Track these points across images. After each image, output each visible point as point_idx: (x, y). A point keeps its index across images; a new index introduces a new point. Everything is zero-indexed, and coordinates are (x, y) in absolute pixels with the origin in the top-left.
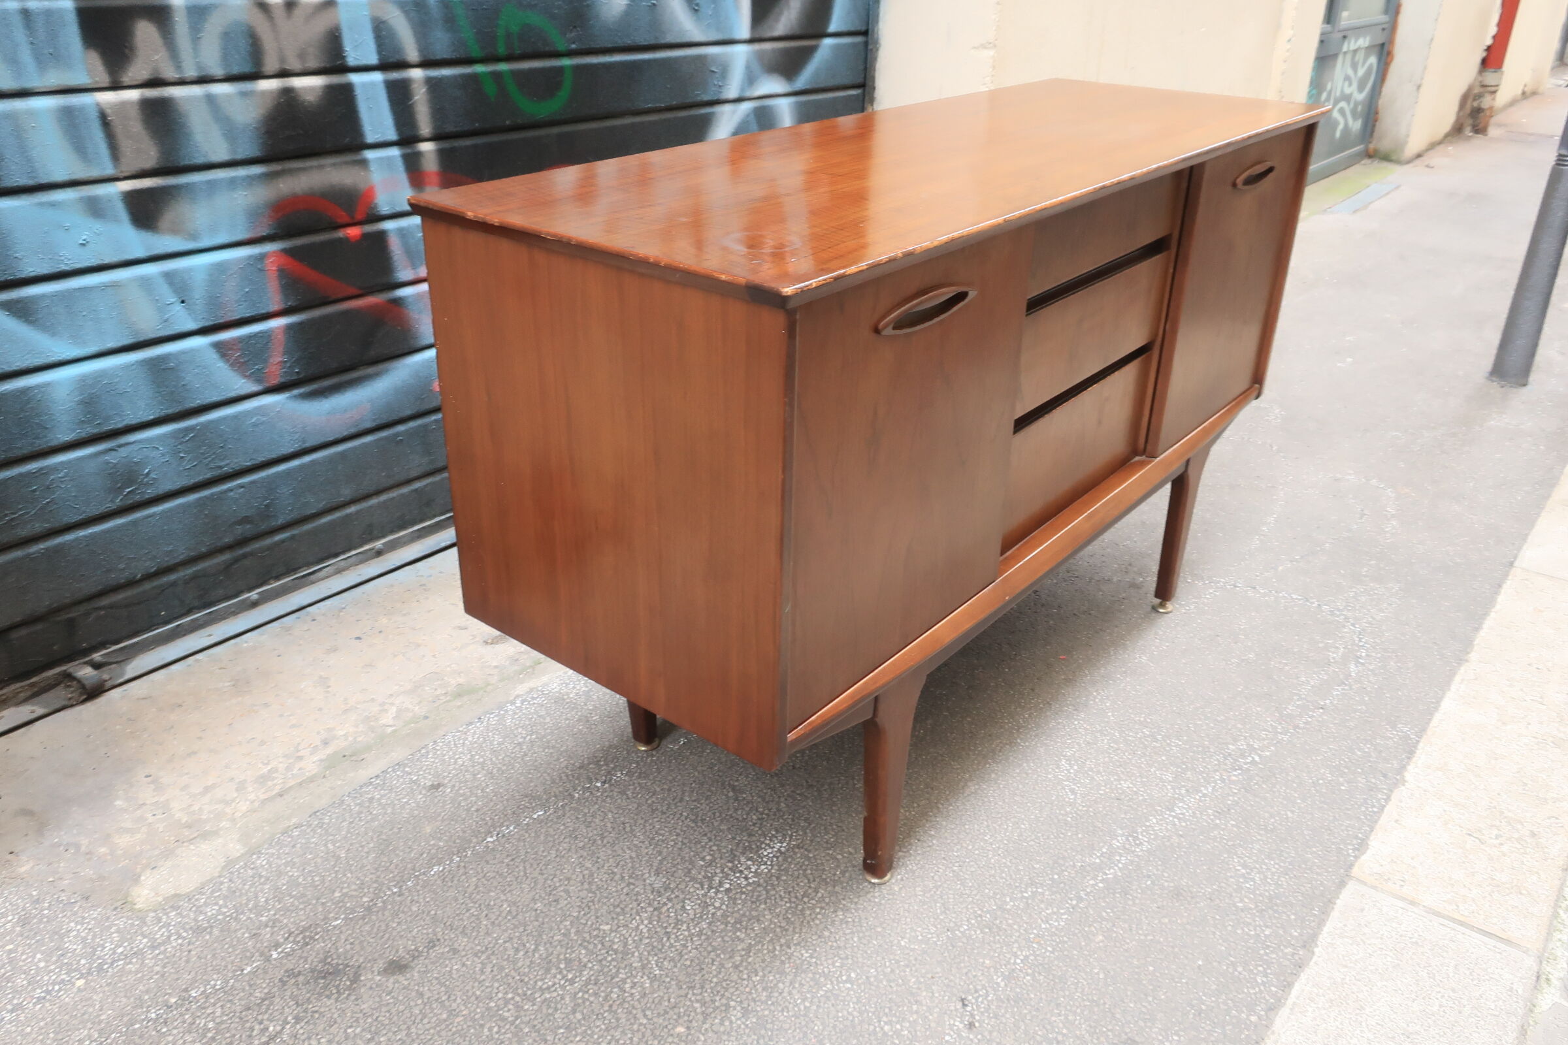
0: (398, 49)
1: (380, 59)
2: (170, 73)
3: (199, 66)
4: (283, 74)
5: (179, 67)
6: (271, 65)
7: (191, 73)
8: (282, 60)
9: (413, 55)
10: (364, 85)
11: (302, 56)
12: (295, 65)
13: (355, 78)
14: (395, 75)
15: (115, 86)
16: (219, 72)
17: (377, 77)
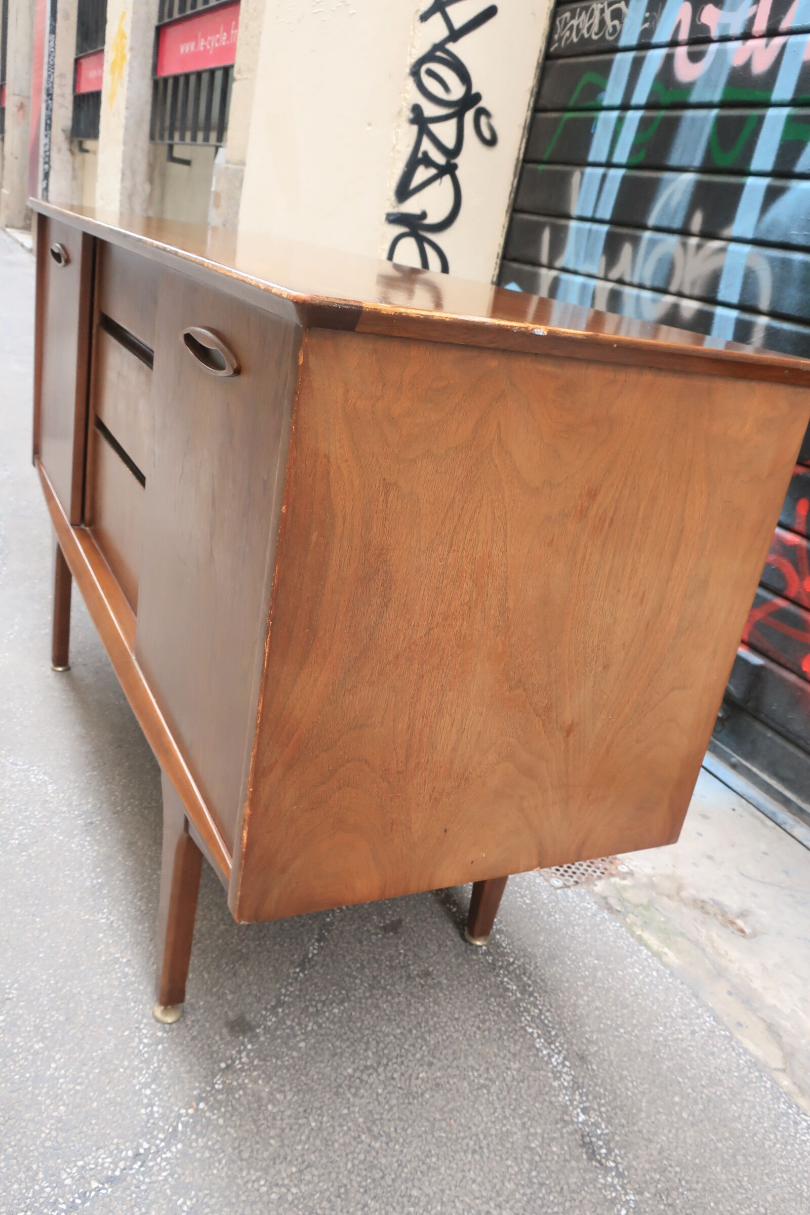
0: (755, 296)
1: (740, 300)
2: (627, 279)
3: (641, 277)
4: (680, 295)
5: (632, 275)
6: (673, 288)
7: (636, 280)
8: (681, 284)
9: (764, 304)
10: (722, 317)
11: (693, 284)
12: (687, 290)
13: (719, 311)
14: (747, 317)
15: (606, 279)
16: (648, 283)
17: (734, 314)
